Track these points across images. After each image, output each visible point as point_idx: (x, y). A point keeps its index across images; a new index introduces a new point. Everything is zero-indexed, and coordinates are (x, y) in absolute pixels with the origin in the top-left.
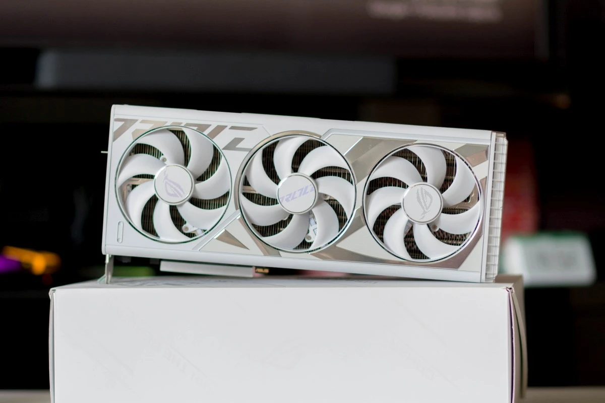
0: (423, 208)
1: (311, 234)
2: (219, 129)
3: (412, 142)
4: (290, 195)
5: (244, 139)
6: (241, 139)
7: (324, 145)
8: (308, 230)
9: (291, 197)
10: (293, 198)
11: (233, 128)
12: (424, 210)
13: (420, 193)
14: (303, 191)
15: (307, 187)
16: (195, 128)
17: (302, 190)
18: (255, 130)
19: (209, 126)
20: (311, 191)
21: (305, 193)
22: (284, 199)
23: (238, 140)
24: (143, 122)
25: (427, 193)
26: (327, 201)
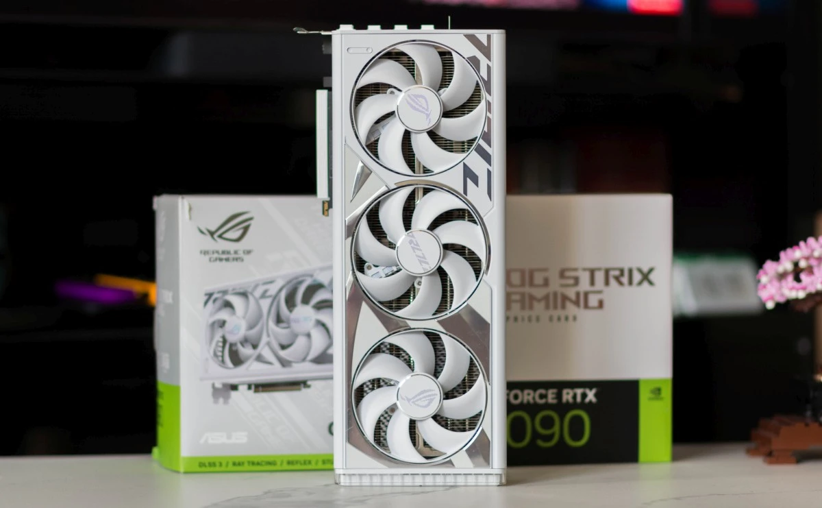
0: (414, 398)
1: (374, 270)
2: (487, 157)
3: (488, 377)
4: (417, 245)
5: (477, 186)
6: (476, 183)
7: (477, 279)
8: (377, 266)
9: (415, 246)
10: (413, 248)
11: (489, 173)
12: (411, 399)
13: (430, 393)
14: (422, 260)
15: (427, 263)
16: (486, 129)
17: (424, 258)
18: (489, 198)
19: (490, 145)
20: (424, 269)
21: (421, 262)
22: (413, 239)
23: (475, 180)
24: (489, 68)
25: (431, 401)
26: (413, 285)
